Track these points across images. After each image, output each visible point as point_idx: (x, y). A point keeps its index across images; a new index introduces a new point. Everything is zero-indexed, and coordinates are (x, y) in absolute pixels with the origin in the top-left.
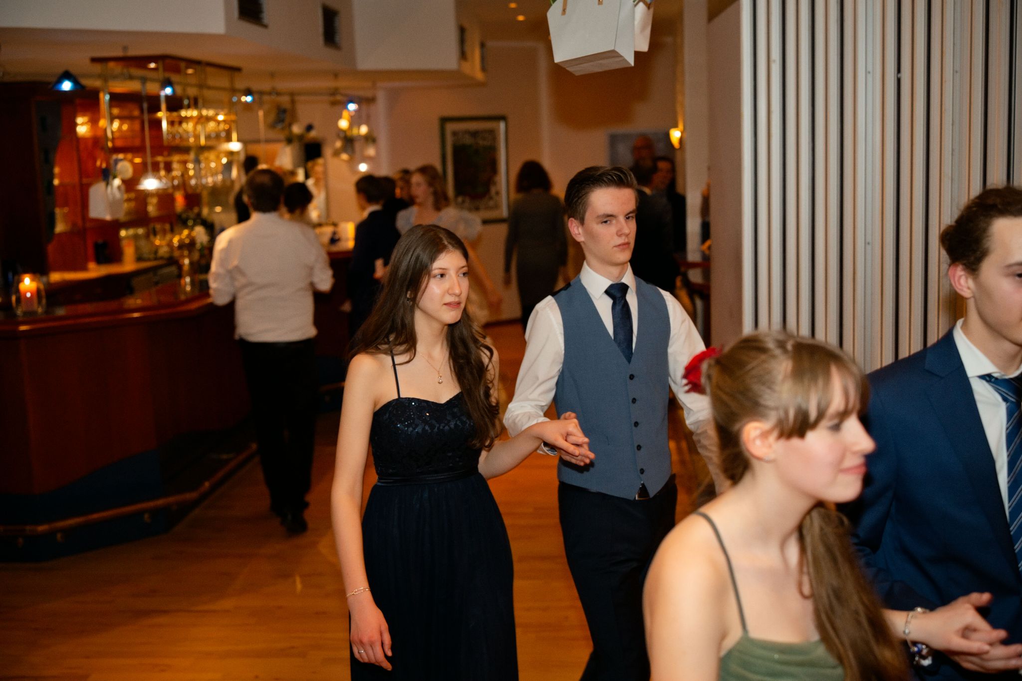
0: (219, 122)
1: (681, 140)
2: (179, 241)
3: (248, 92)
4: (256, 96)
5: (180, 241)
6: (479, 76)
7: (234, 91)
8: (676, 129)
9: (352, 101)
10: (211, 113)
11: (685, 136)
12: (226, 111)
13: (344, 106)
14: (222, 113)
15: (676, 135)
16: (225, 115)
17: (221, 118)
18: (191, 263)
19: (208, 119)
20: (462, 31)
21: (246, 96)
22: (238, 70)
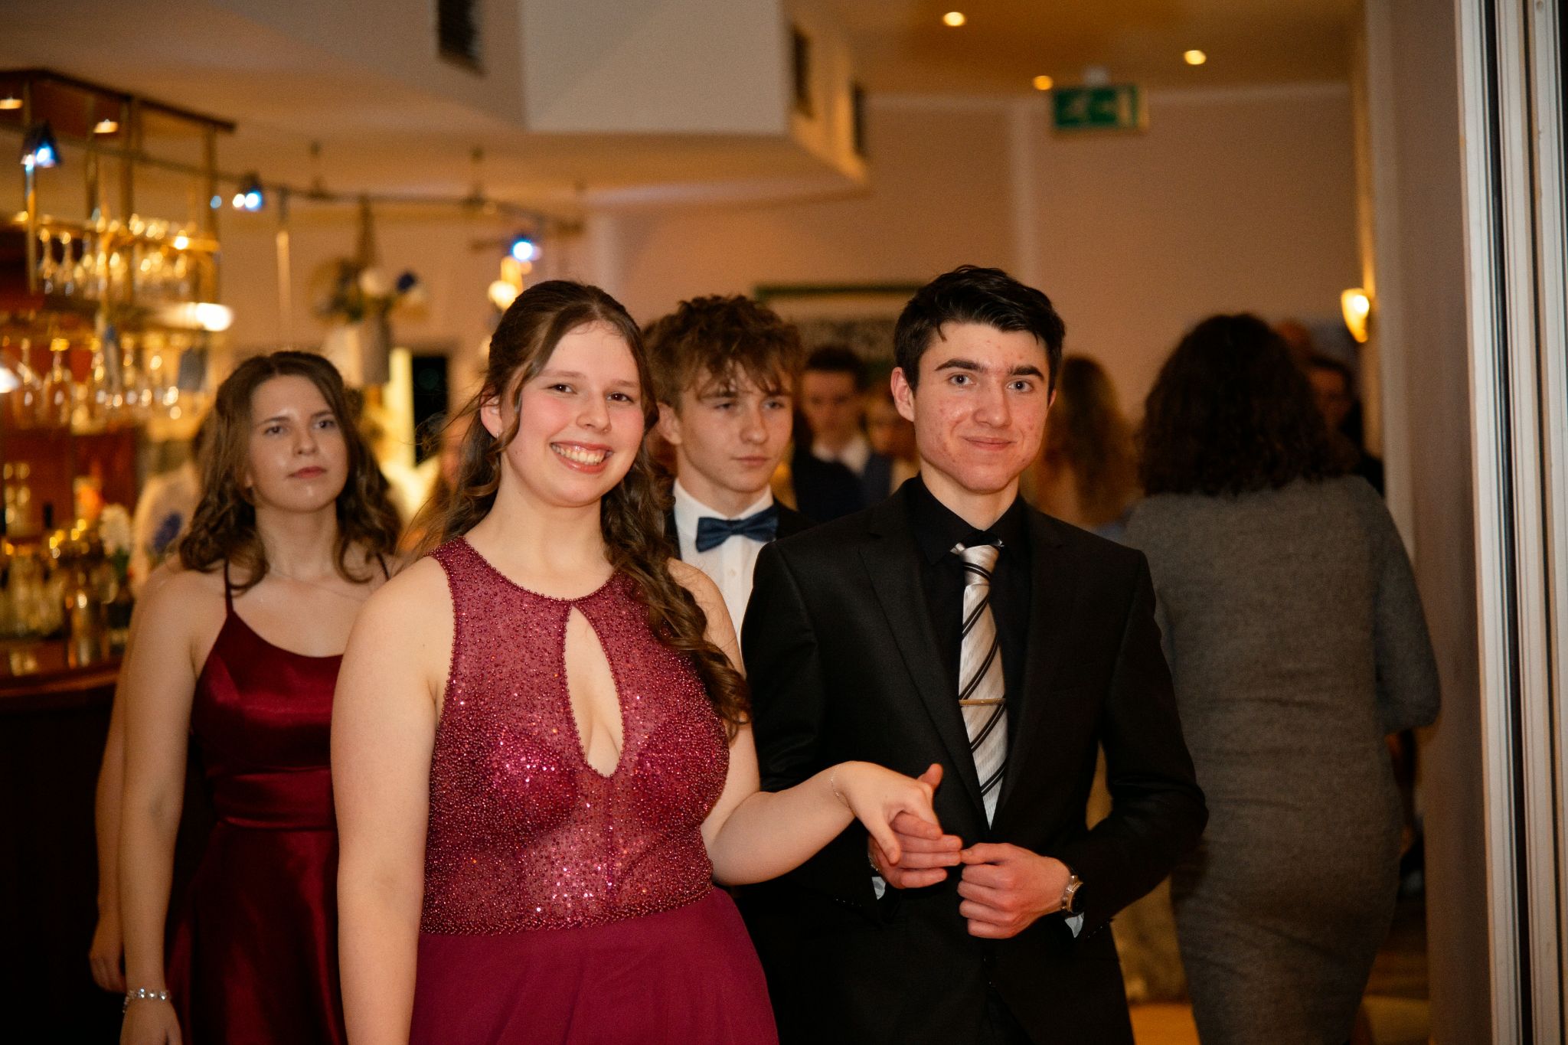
0: (173, 257)
1: (1370, 321)
2: (61, 547)
3: (250, 184)
4: (273, 198)
5: (64, 546)
6: (849, 164)
7: (213, 178)
8: (1359, 290)
9: (523, 236)
10: (155, 230)
11: (1378, 307)
12: (191, 227)
13: (507, 250)
14: (182, 232)
15: (1355, 307)
16: (190, 236)
17: (181, 242)
18: (94, 605)
19: (147, 244)
20: (799, 50)
21: (245, 191)
22: (227, 126)
